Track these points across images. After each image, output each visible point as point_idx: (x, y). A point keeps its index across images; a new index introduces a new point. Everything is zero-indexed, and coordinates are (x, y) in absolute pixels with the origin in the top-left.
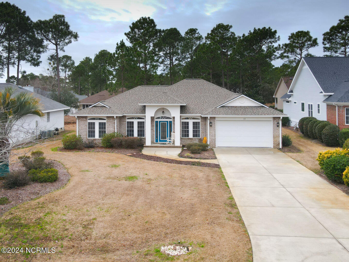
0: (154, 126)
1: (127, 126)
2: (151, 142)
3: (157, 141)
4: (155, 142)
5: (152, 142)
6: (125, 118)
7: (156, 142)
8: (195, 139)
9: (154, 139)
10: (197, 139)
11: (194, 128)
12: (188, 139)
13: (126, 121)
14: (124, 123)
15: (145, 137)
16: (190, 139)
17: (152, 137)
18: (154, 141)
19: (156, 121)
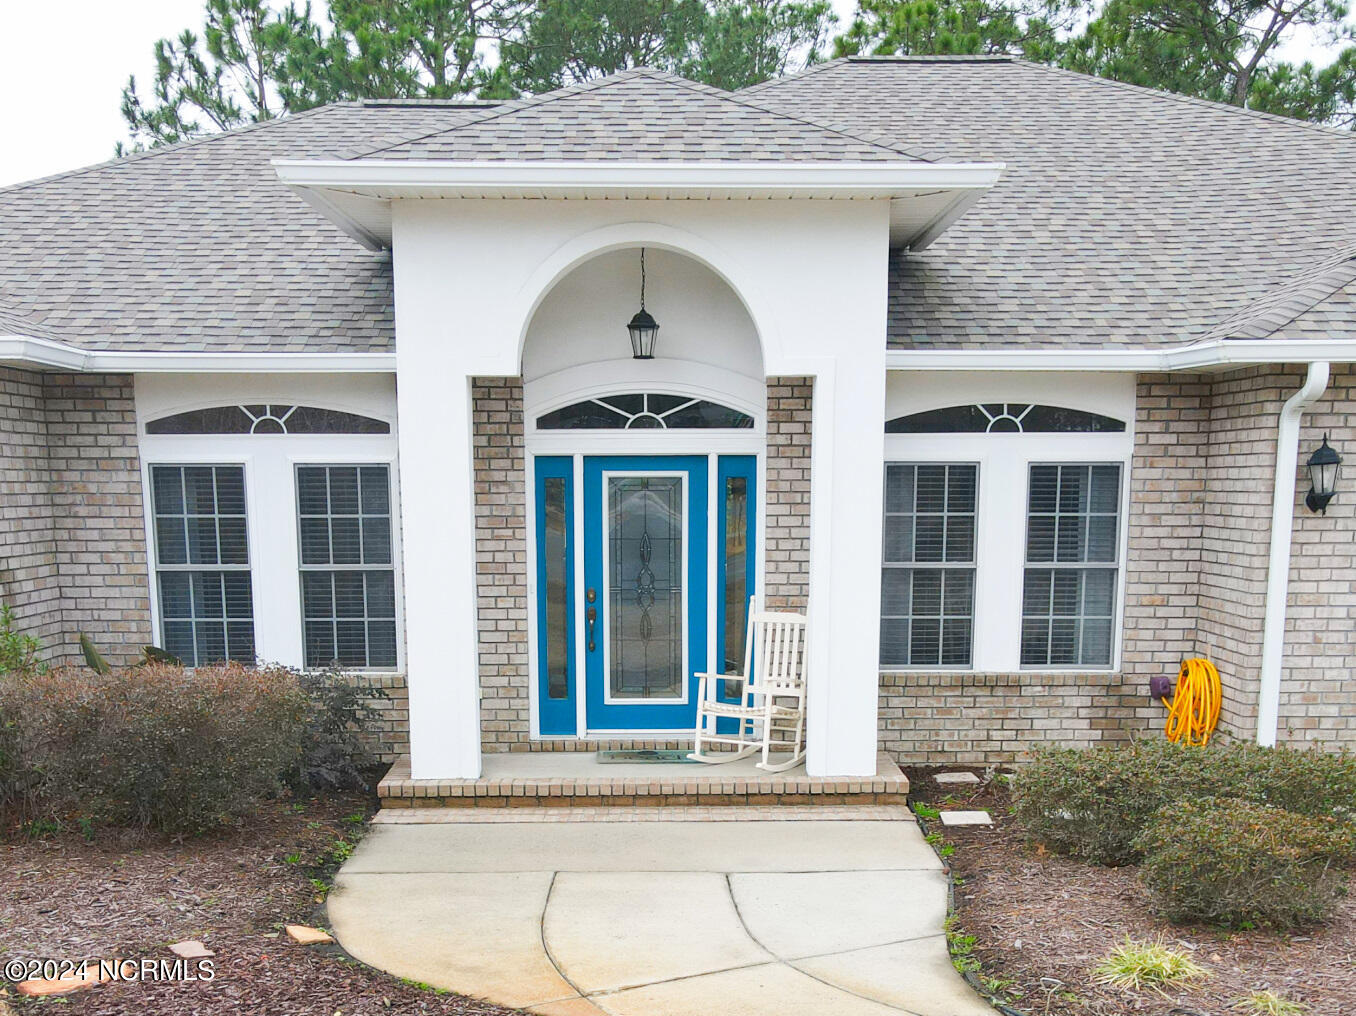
0: (513, 522)
1: (161, 525)
2: (484, 731)
3: (557, 718)
4: (535, 734)
5: (498, 738)
6: (127, 415)
7: (543, 731)
8: (1050, 684)
9: (520, 693)
10: (1079, 683)
11: (1039, 538)
12: (962, 684)
13: (132, 463)
14: (118, 482)
15: (400, 671)
16: (990, 684)
17: (495, 669)
18: (519, 716)
19: (538, 459)
